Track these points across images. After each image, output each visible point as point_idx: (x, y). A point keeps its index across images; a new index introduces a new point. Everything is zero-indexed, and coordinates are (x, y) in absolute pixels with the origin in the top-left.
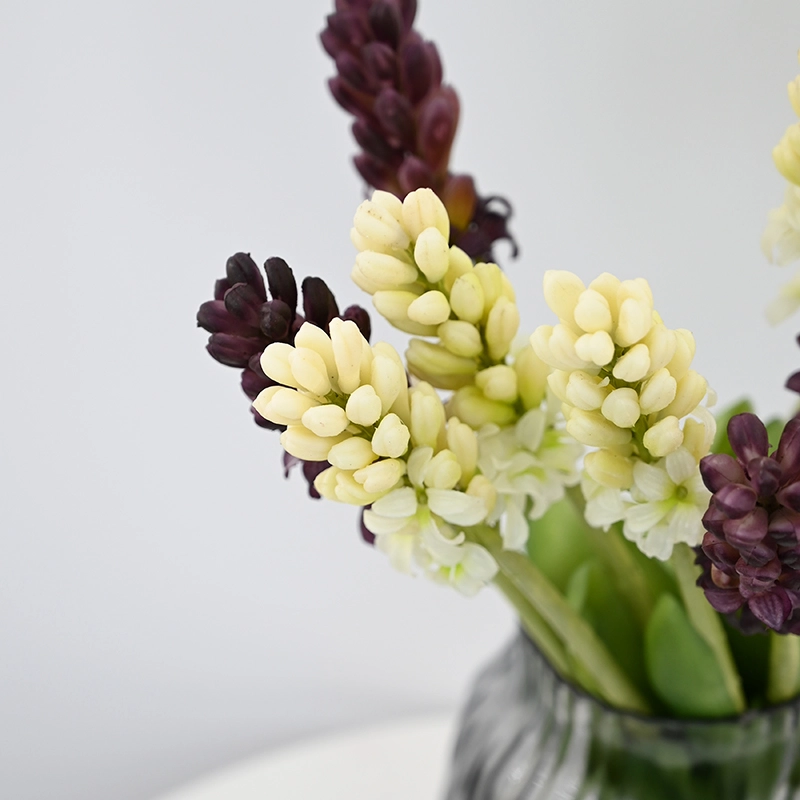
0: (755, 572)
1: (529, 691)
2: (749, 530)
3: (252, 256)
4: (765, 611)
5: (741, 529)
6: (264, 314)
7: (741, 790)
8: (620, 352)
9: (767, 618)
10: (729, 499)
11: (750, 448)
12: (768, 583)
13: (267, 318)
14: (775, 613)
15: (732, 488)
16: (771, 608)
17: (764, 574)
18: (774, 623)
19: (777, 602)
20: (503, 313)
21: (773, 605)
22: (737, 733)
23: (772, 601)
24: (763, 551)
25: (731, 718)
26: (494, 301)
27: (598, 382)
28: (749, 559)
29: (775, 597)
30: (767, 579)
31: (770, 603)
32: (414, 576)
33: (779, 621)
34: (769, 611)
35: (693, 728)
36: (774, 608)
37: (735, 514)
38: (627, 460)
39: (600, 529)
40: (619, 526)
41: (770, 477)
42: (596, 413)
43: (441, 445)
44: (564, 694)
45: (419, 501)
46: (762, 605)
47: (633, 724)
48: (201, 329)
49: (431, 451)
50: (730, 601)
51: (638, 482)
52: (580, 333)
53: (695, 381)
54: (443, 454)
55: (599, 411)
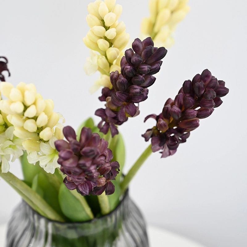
0: (76, 177)
1: (26, 216)
2: (71, 164)
4: (83, 189)
5: (68, 164)
7: (95, 244)
8: (26, 108)
9: (84, 191)
10: (63, 154)
11: (70, 137)
12: (81, 180)
14: (86, 189)
15: (64, 150)
16: (85, 188)
17: (79, 177)
18: (86, 193)
19: (87, 186)
21: (86, 187)
22: (91, 225)
23: (86, 185)
24: (77, 170)
25: (89, 221)
27: (22, 118)
28: (73, 173)
29: (87, 184)
30: (80, 179)
31: (85, 186)
33: (88, 192)
34: (85, 189)
35: (77, 225)
36: (86, 188)
37: (66, 159)
38: (38, 142)
39: (33, 164)
40: (38, 163)
41: (76, 146)
42: (22, 128)
44: (36, 216)
46: (83, 187)
47: (58, 225)
50: (73, 186)
51: (41, 149)
52: (12, 102)
53: (55, 116)
55: (23, 127)
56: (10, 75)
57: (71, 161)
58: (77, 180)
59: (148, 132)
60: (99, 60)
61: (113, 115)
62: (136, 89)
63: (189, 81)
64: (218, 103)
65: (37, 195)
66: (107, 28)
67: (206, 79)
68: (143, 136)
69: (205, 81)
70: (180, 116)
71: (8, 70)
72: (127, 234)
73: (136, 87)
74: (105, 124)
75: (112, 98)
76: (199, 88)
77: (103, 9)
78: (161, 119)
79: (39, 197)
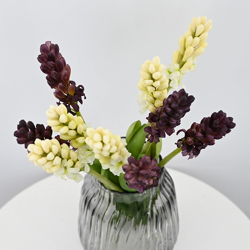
3: (25, 120)
4: (139, 189)
5: (131, 181)
6: (28, 135)
9: (139, 191)
10: (128, 176)
11: (132, 163)
13: (29, 136)
15: (129, 173)
16: (141, 189)
20: (80, 128)
26: (78, 125)
32: (66, 180)
37: (130, 179)
40: (109, 169)
41: (136, 171)
42: (100, 154)
43: (69, 158)
45: (65, 169)
48: (15, 137)
49: (66, 160)
51: (111, 162)
52: (95, 142)
54: (69, 160)
56: (85, 98)
57: (133, 179)
58: (136, 187)
59: (179, 142)
60: (148, 97)
61: (157, 132)
62: (173, 121)
63: (209, 117)
64: (228, 131)
65: (105, 178)
66: (154, 80)
67: (221, 117)
68: (175, 144)
69: (220, 118)
70: (202, 138)
71: (84, 95)
72: (162, 195)
73: (174, 120)
74: (151, 136)
75: (157, 124)
76: (216, 124)
77: (152, 69)
78: (189, 138)
79: (106, 179)
